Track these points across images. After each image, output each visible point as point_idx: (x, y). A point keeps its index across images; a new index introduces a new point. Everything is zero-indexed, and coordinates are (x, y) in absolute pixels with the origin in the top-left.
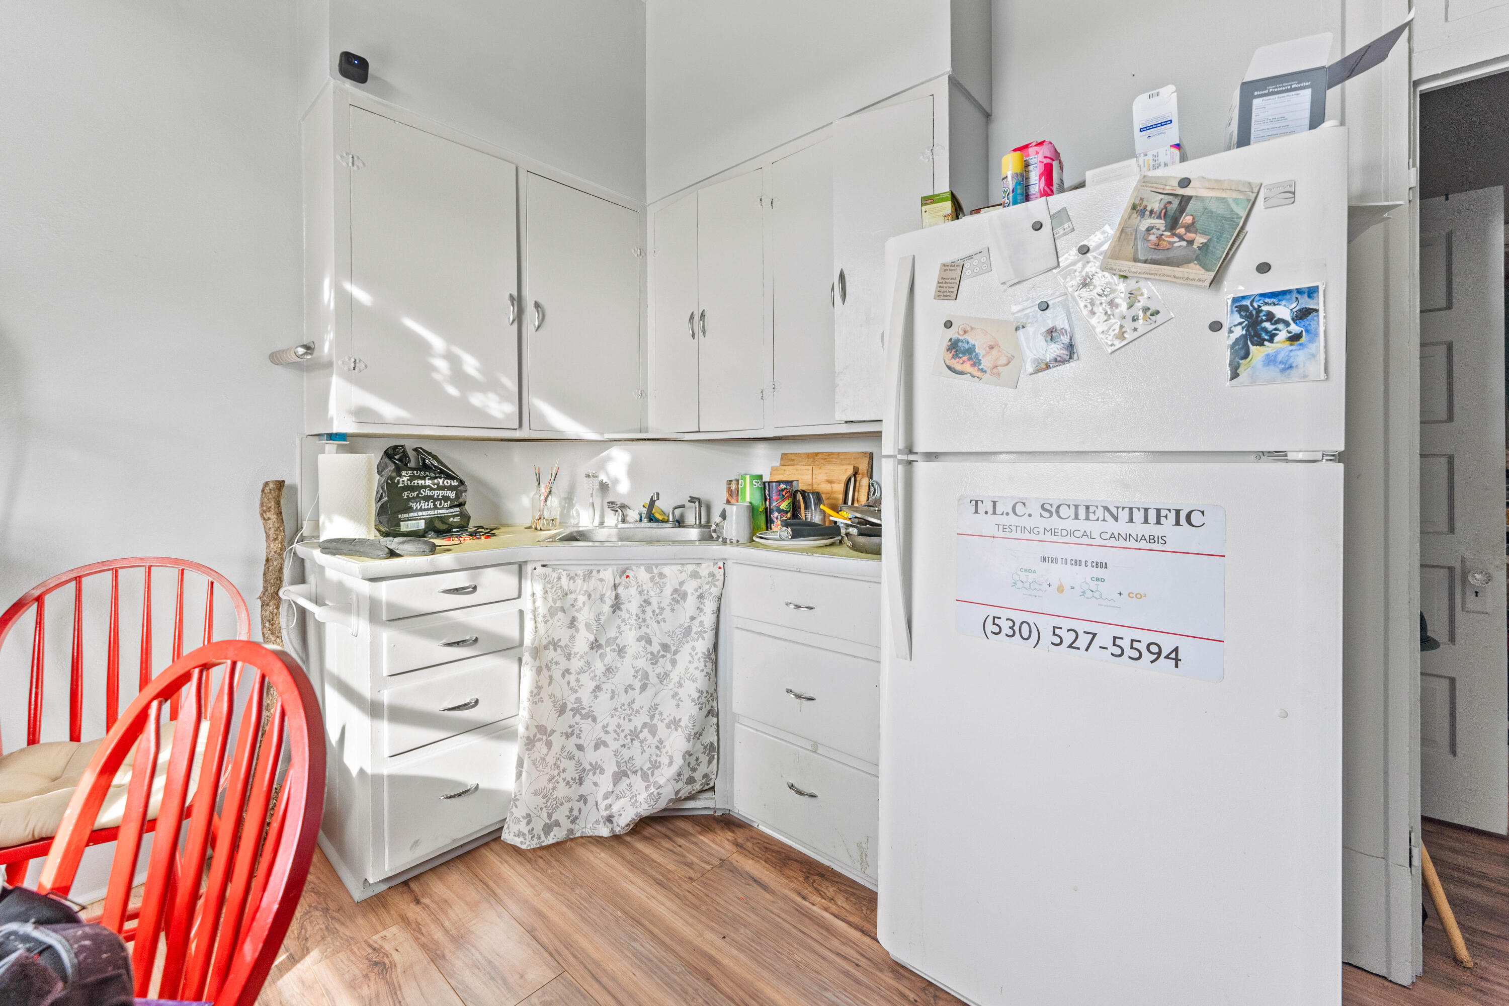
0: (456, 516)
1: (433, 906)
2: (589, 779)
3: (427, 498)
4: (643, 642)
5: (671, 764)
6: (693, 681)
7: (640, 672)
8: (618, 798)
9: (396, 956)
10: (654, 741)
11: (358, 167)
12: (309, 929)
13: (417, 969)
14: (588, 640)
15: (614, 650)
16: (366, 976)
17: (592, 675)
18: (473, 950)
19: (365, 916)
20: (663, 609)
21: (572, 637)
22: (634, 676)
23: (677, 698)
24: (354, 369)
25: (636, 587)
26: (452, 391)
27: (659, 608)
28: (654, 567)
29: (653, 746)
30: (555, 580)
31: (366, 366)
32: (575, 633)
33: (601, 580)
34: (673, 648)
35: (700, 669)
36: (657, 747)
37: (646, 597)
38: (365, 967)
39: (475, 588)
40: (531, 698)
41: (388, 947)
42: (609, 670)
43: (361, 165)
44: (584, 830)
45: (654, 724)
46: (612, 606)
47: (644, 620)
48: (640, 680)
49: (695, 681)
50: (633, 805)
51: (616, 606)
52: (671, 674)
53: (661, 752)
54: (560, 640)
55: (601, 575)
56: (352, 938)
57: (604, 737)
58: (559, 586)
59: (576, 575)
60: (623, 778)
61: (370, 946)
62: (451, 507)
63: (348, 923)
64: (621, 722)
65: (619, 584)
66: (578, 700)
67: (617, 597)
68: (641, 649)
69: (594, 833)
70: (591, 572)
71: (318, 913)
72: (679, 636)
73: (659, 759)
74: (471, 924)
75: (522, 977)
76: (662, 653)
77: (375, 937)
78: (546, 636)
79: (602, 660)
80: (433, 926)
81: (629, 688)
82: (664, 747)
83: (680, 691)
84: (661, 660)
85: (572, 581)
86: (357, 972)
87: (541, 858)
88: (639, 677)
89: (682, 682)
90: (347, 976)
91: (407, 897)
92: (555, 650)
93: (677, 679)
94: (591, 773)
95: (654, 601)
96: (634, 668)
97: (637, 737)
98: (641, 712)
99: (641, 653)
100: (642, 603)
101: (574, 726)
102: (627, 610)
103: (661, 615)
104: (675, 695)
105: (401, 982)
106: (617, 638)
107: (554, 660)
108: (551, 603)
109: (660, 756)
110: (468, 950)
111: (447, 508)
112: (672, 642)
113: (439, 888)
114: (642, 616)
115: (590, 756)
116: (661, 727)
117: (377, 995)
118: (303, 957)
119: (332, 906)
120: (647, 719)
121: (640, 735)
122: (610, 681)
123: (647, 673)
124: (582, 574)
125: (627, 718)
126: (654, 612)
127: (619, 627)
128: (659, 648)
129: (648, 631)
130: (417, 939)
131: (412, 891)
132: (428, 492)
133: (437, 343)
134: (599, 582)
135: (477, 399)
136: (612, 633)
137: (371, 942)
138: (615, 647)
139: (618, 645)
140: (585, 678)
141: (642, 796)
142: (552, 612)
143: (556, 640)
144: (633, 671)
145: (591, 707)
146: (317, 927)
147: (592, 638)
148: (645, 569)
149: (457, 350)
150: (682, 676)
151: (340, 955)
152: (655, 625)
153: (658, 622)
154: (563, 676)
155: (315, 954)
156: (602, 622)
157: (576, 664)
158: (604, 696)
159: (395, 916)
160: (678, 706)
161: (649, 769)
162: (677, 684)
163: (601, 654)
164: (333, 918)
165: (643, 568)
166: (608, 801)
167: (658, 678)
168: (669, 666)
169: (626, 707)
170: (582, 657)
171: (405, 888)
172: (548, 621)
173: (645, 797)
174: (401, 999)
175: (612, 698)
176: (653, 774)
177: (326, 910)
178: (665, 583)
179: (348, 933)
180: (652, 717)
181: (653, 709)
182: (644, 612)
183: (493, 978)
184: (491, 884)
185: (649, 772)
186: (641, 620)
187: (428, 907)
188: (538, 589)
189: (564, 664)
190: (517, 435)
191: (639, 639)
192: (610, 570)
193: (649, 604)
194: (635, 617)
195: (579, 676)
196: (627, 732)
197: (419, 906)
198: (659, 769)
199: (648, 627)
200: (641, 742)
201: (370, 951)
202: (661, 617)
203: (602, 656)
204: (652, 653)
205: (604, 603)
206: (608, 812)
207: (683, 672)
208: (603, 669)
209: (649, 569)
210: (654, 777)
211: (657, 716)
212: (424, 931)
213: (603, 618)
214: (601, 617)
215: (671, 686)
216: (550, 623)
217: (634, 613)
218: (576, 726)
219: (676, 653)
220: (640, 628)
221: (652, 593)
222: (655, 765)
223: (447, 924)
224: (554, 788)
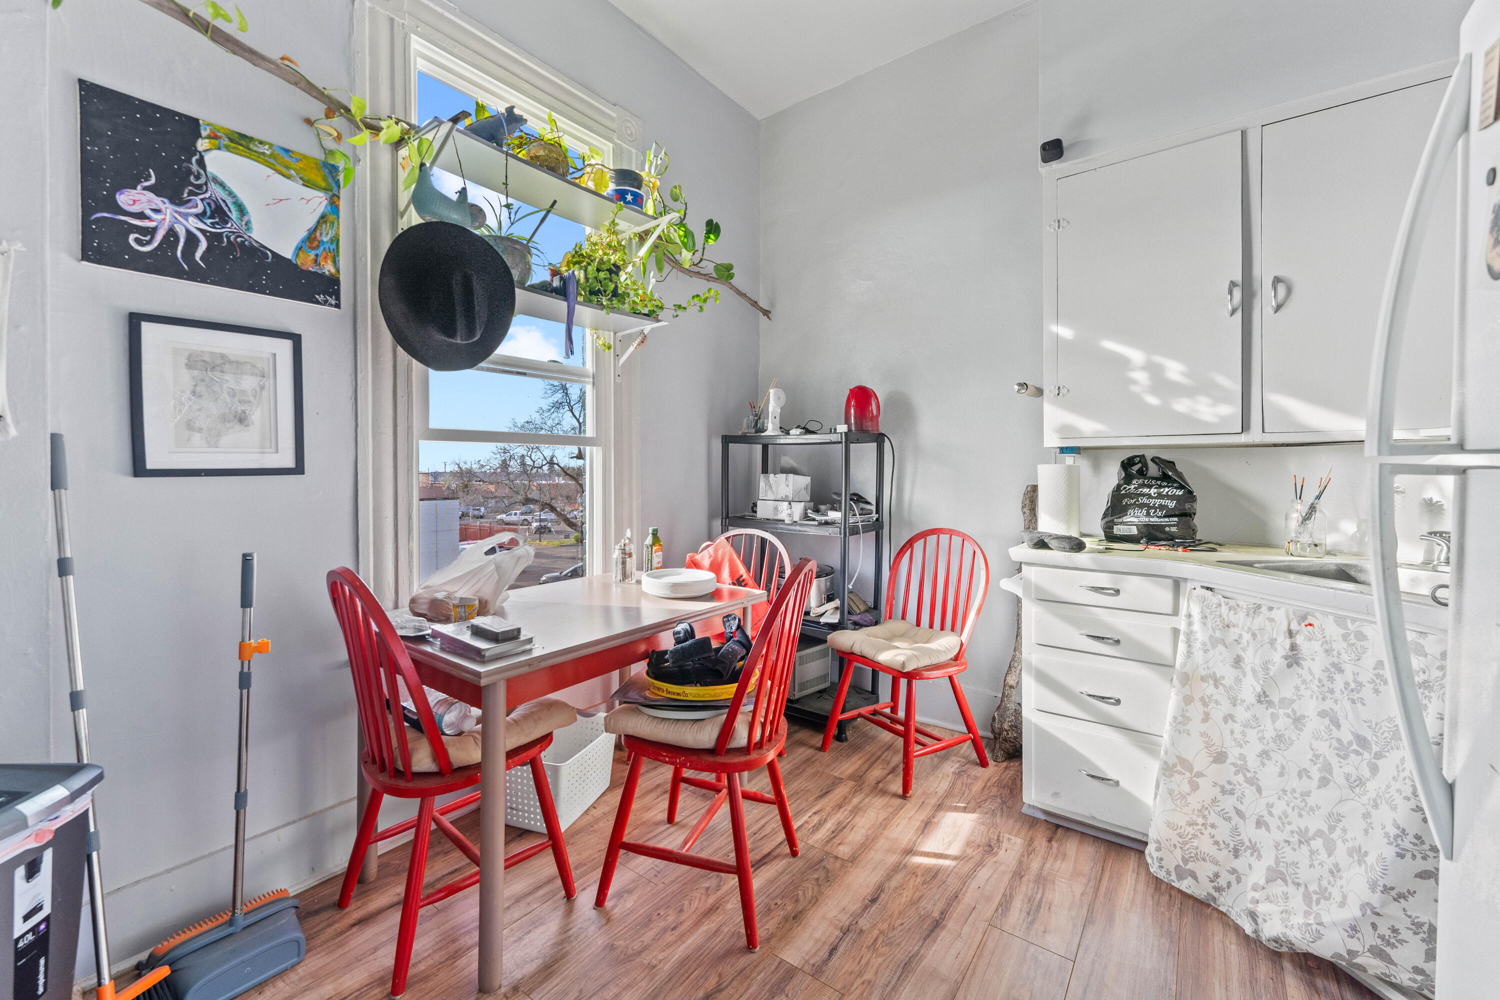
0: (1173, 526)
1: (1054, 850)
2: (1246, 857)
3: (1142, 506)
4: (1327, 721)
5: (1342, 904)
6: (1391, 808)
7: (1321, 759)
8: (1268, 899)
9: (1002, 852)
10: (1329, 862)
11: (1063, 227)
12: (987, 804)
13: (1002, 868)
14: (1255, 690)
15: (1288, 716)
16: (979, 846)
17: (1260, 735)
18: (1041, 891)
19: (1016, 821)
20: (1361, 684)
21: (1238, 680)
22: (1312, 760)
23: (1369, 821)
24: (1058, 395)
25: (1320, 643)
26: (1152, 400)
27: (1355, 681)
28: (1349, 621)
29: (1326, 867)
30: (1214, 606)
31: (1068, 391)
32: (1241, 677)
33: (1271, 620)
34: (1375, 749)
35: (1404, 794)
36: (1331, 872)
37: (1336, 660)
38: (984, 842)
39: (1117, 592)
40: (1174, 724)
41: (1005, 845)
42: (1279, 738)
43: (1065, 224)
44: (1230, 909)
45: (1332, 839)
46: (1286, 657)
47: (1332, 691)
48: (1320, 770)
49: (1394, 808)
50: (1283, 920)
51: (1294, 658)
52: (1368, 784)
53: (1335, 881)
54: (1223, 677)
55: (1273, 614)
56: (997, 825)
57: (1267, 818)
58: (1218, 613)
59: (1238, 605)
60: (1279, 881)
61: (999, 836)
62: (1165, 517)
63: (1004, 818)
64: (1289, 810)
65: (1298, 632)
66: (1242, 757)
67: (1293, 647)
68: (1323, 728)
69: (1237, 919)
70: (1259, 607)
71: (999, 801)
72: (1386, 734)
73: (1330, 889)
74: (1060, 879)
75: (1045, 932)
76: (1355, 747)
77: (1006, 835)
78: (1205, 666)
79: (1274, 722)
80: (1039, 859)
81: (1303, 773)
82: (1341, 878)
83: (1374, 812)
84: (1353, 756)
85: (1232, 612)
86: (978, 841)
87: (1170, 896)
88: (1319, 766)
89: (1379, 802)
90: (972, 837)
91: (1048, 833)
92: (1216, 687)
93: (1372, 794)
94: (1249, 851)
95: (1348, 668)
96: (1312, 749)
97: (1308, 842)
98: (1317, 812)
99: (1323, 734)
100: (1329, 667)
101: (1235, 785)
102: (1310, 669)
103: (1358, 692)
104: (1367, 816)
105: (988, 865)
106: (1293, 701)
107: (1214, 697)
108: (1210, 632)
109: (1333, 886)
110: (1038, 888)
111: (1160, 517)
112: (1374, 738)
113: (1072, 846)
114: (1328, 684)
115: (1249, 831)
116: (1341, 849)
117: (971, 858)
118: (970, 812)
119: (1009, 803)
120: (1325, 828)
121: (1312, 842)
122: (1280, 752)
123: (1330, 764)
124: (1245, 607)
125: (1296, 810)
126: (1347, 684)
127: (1297, 689)
128: (1351, 738)
129: (1336, 708)
130: (1023, 856)
131: (1055, 833)
132: (1145, 500)
133: (1136, 356)
134: (1267, 622)
135: (1182, 406)
136: (1288, 692)
137: (1002, 835)
138: (1289, 711)
139: (1294, 711)
140: (1252, 734)
141: (1298, 919)
142: (1214, 642)
143: (1218, 676)
144: (1311, 753)
145: (1255, 772)
146: (990, 806)
147: (1259, 689)
148: (1336, 621)
149: (1158, 359)
150: (1381, 794)
151: (982, 826)
152: (1347, 704)
153: (1353, 702)
154: (1225, 719)
155: (974, 816)
156: (1271, 674)
157: (1241, 714)
158: (1272, 769)
159: (1029, 836)
160: (1366, 832)
161: (1315, 893)
162: (1372, 802)
163: (1272, 714)
164: (1002, 809)
165: (1331, 618)
166: (1257, 895)
167: (1347, 779)
168: (1366, 772)
169: (1297, 795)
170: (1248, 708)
171: (1054, 829)
172: (1208, 650)
173: (1301, 923)
174: (977, 870)
175: (1281, 774)
176: (1318, 903)
177: (1004, 803)
178: (1365, 649)
179: (998, 821)
180: (1332, 829)
181: (1335, 819)
182: (1331, 679)
183: (1028, 913)
184: (1107, 874)
185: (1315, 897)
186: (1326, 689)
187: (1051, 848)
188: (1196, 611)
189: (1225, 707)
190: (1243, 439)
191: (1322, 714)
192: (1283, 610)
193: (1341, 671)
194: (1316, 682)
195: (1246, 730)
196: (1294, 827)
197: (1047, 843)
198: (1327, 902)
199: (1336, 701)
200: (1312, 852)
201: (996, 838)
202: (1357, 696)
203: (1274, 717)
204: (1339, 741)
205: (1276, 650)
206: (1252, 906)
207: (1383, 787)
208: (1273, 734)
209: (1340, 621)
210: (1319, 907)
211: (1338, 832)
212: (1031, 856)
213: (1273, 669)
214: (1269, 666)
215: (1364, 799)
216: (1211, 653)
217: (1317, 677)
218: (1238, 787)
219: (1378, 756)
220: (1324, 699)
221: (1345, 657)
222: (1324, 895)
223: (1048, 866)
224: (1195, 836)
